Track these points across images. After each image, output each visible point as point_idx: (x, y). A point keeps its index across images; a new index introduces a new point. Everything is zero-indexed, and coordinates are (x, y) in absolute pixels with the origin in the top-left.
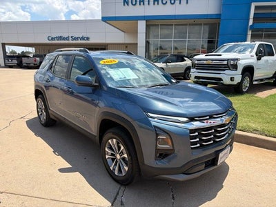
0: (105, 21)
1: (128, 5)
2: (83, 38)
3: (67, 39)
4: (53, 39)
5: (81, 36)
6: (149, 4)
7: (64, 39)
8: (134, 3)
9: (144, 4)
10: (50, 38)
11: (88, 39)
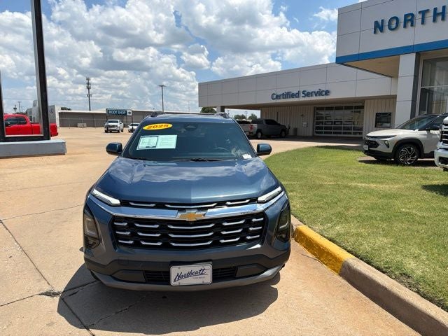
0: (342, 64)
1: (382, 31)
2: (320, 93)
3: (297, 95)
4: (278, 97)
5: (317, 90)
6: (423, 23)
7: (293, 96)
8: (394, 26)
9: (412, 25)
10: (275, 96)
11: (327, 93)
